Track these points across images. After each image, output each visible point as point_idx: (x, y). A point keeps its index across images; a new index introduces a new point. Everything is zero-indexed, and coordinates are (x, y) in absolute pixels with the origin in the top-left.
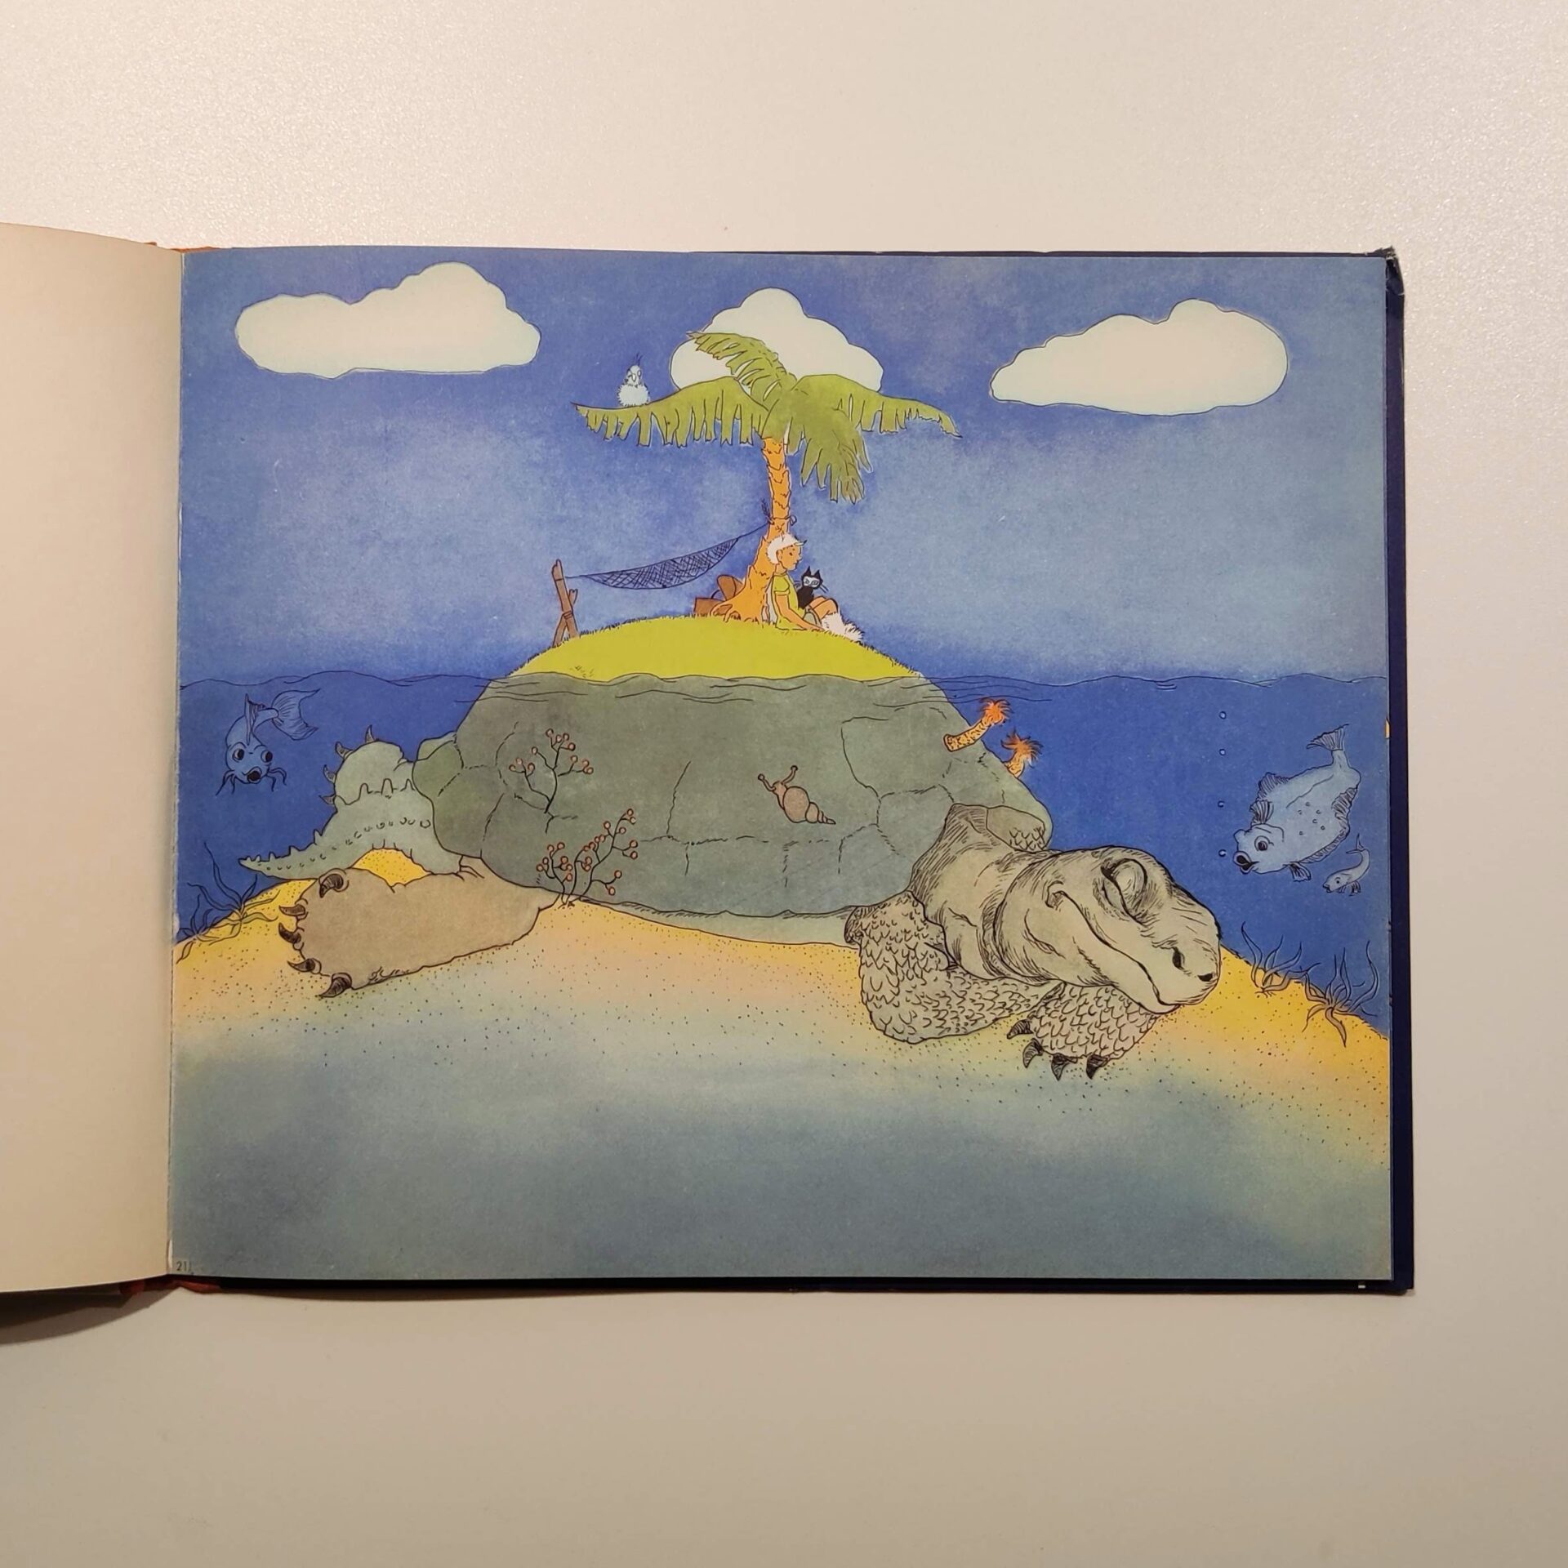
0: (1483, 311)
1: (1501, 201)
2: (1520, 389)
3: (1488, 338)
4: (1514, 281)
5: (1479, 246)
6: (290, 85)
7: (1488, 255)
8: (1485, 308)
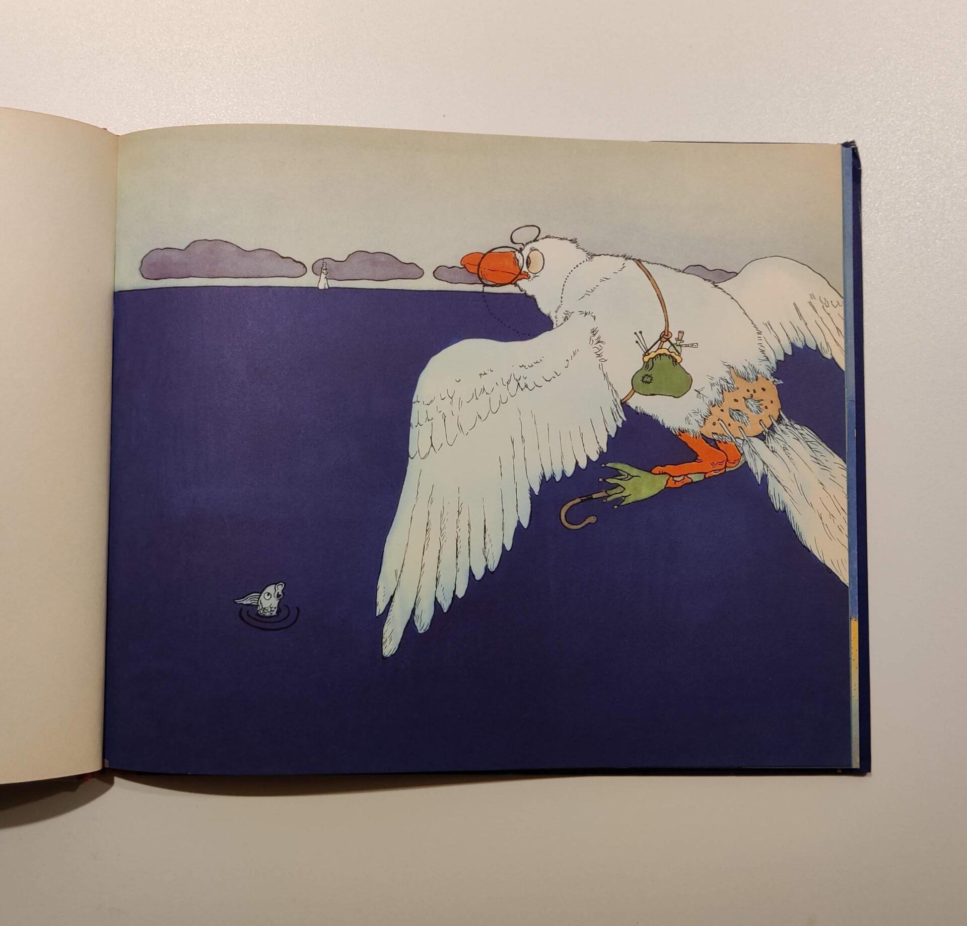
0: (900, 169)
1: (909, 103)
2: (922, 215)
3: (903, 185)
4: (918, 151)
5: (897, 130)
6: (180, 29)
7: (902, 135)
8: (901, 167)
